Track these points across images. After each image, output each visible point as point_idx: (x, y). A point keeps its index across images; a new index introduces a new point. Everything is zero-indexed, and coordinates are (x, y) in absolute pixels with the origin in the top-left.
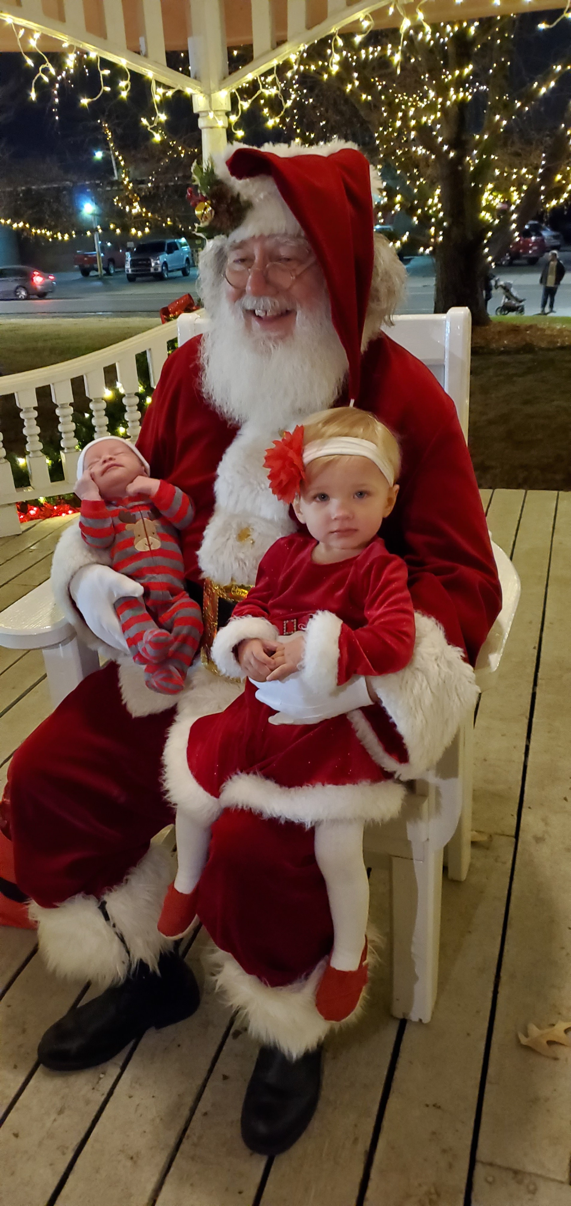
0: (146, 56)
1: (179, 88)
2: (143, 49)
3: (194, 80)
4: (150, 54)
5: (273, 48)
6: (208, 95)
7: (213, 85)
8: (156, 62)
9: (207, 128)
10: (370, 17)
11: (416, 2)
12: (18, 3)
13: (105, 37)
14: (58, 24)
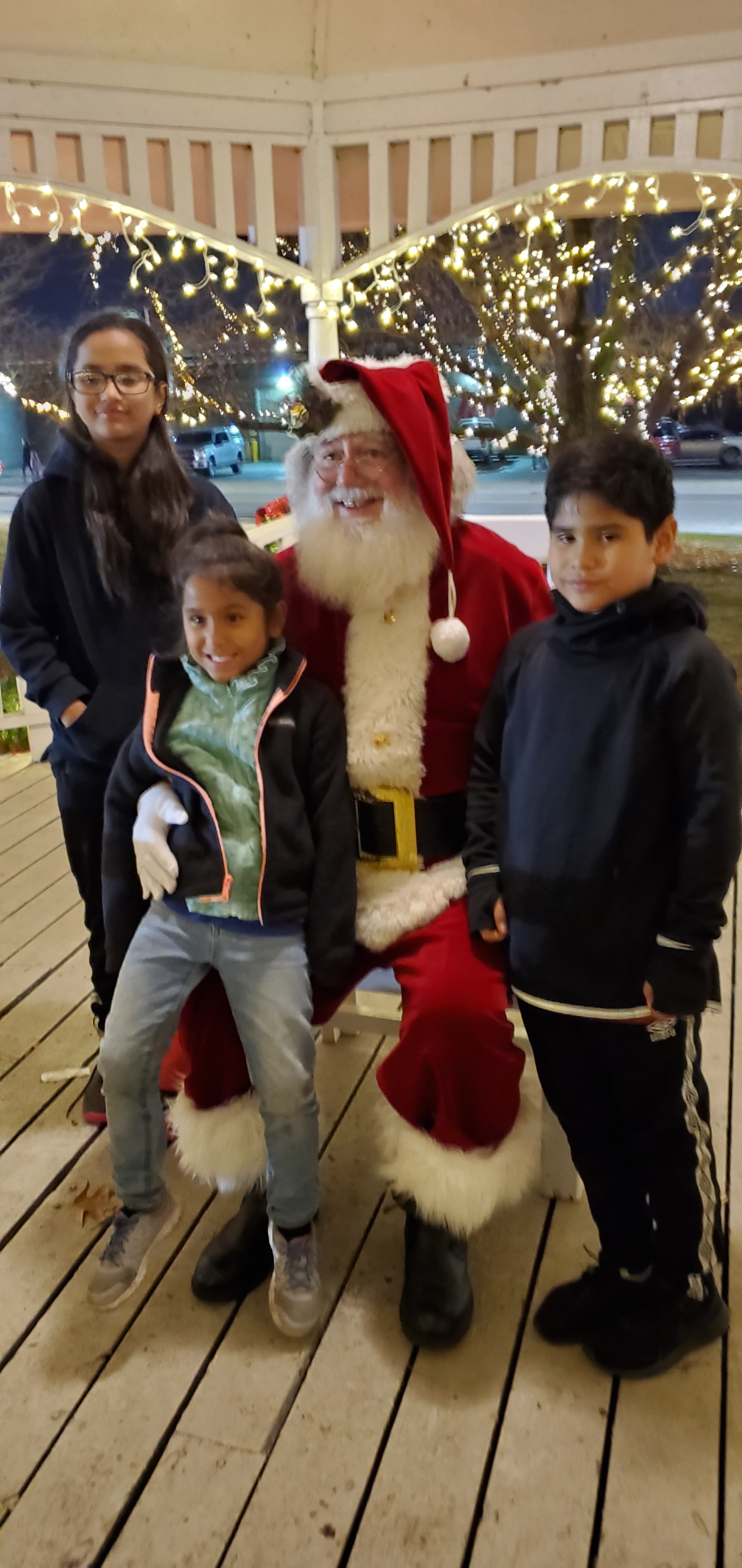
0: (255, 244)
1: (288, 276)
2: (252, 237)
3: (306, 271)
4: (260, 243)
5: (391, 241)
6: (320, 285)
7: (325, 275)
8: (265, 251)
9: (316, 318)
10: (496, 214)
11: (546, 201)
12: (126, 191)
13: (214, 226)
14: (166, 212)
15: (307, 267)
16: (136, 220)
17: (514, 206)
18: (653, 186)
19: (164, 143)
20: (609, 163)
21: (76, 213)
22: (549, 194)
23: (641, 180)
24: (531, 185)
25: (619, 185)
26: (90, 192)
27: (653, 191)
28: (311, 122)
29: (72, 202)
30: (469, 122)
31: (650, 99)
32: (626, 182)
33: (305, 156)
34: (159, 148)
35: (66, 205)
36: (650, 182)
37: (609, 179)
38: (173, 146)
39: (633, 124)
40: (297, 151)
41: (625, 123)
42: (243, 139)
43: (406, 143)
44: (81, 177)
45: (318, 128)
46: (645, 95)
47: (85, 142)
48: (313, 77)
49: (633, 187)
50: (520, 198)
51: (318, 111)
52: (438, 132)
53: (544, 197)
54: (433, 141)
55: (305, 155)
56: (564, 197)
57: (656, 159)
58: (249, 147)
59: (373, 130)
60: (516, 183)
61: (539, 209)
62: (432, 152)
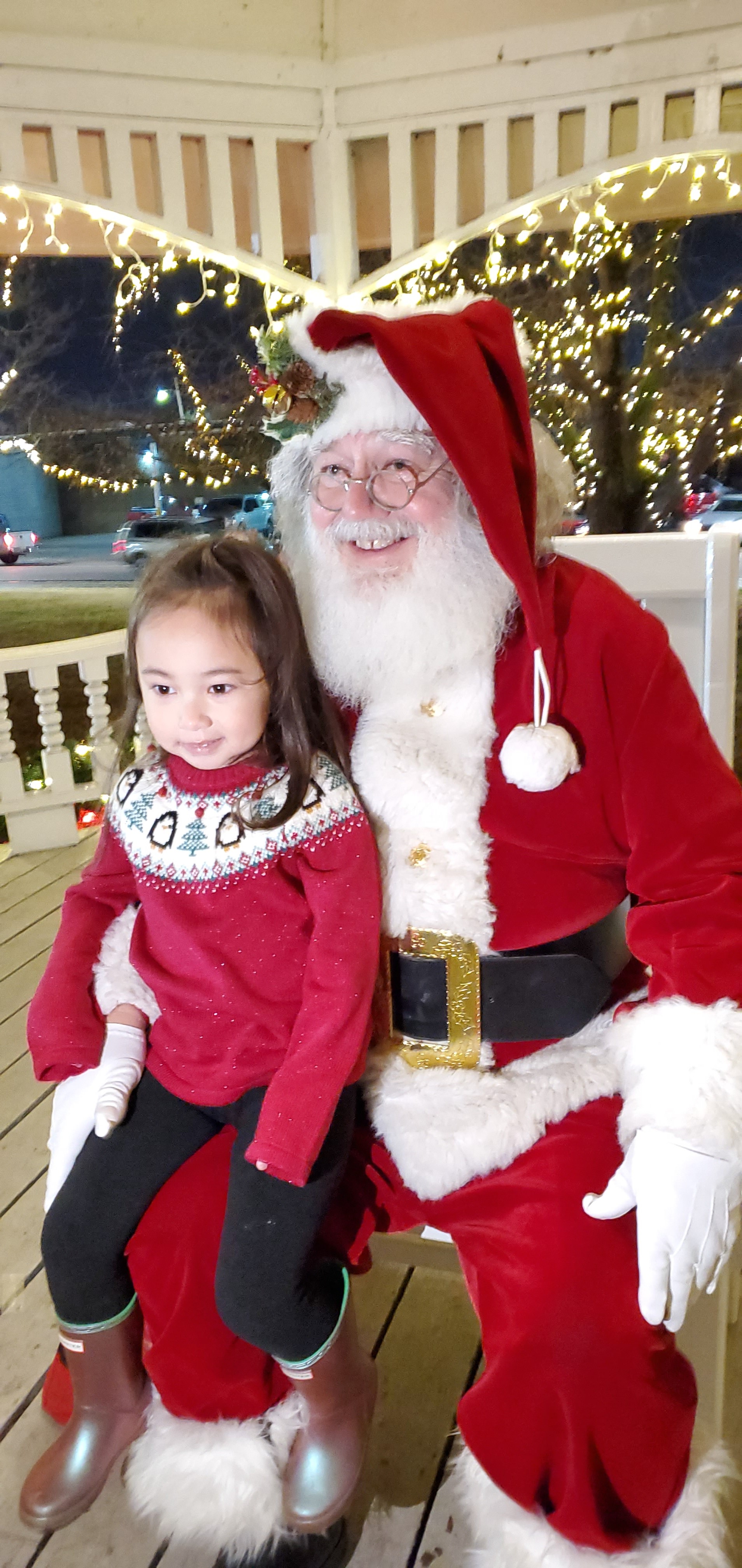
0: (259, 255)
2: (256, 246)
3: (315, 283)
4: (264, 253)
5: (417, 248)
7: (340, 287)
8: (271, 263)
10: (538, 211)
11: (595, 194)
12: (108, 194)
13: (211, 235)
14: (155, 219)
15: (318, 281)
16: (118, 229)
17: (560, 200)
18: (724, 170)
19: (151, 138)
20: (672, 144)
21: (50, 220)
22: (599, 184)
23: (709, 162)
24: (579, 175)
25: (682, 171)
26: (63, 193)
27: (724, 176)
28: (321, 113)
29: (44, 207)
30: (505, 103)
31: (720, 64)
32: (691, 165)
33: (316, 152)
34: (145, 143)
35: (38, 210)
36: (719, 165)
37: (670, 163)
38: (160, 140)
39: (698, 95)
40: (306, 147)
41: (691, 94)
42: (242, 133)
43: (432, 133)
44: (54, 179)
45: (330, 119)
46: (713, 60)
47: (56, 134)
48: (322, 58)
49: (700, 171)
50: (565, 191)
51: (329, 102)
52: (469, 118)
53: (593, 188)
54: (463, 129)
55: (314, 149)
56: (617, 188)
57: (726, 136)
58: (250, 142)
59: (392, 119)
60: (560, 175)
61: (588, 204)
62: (462, 142)
